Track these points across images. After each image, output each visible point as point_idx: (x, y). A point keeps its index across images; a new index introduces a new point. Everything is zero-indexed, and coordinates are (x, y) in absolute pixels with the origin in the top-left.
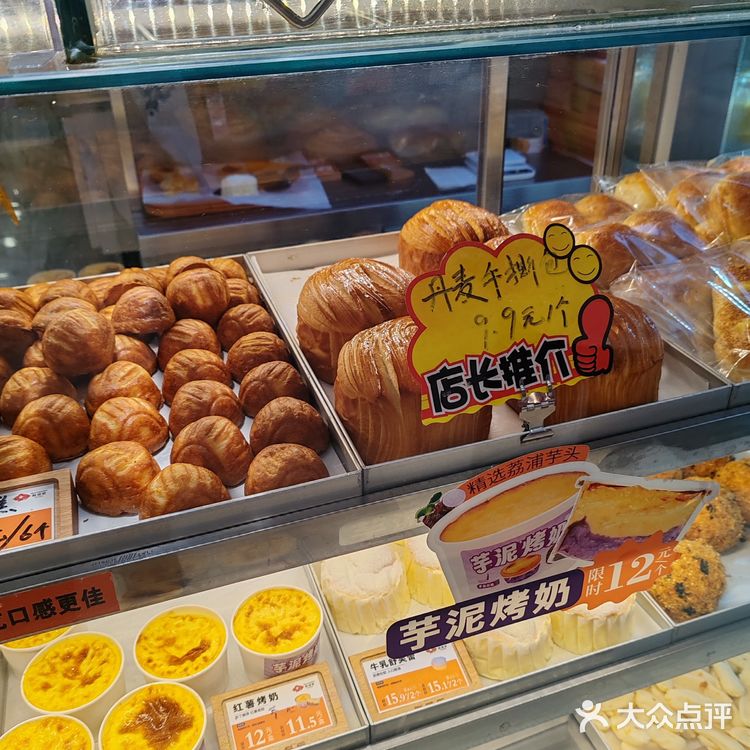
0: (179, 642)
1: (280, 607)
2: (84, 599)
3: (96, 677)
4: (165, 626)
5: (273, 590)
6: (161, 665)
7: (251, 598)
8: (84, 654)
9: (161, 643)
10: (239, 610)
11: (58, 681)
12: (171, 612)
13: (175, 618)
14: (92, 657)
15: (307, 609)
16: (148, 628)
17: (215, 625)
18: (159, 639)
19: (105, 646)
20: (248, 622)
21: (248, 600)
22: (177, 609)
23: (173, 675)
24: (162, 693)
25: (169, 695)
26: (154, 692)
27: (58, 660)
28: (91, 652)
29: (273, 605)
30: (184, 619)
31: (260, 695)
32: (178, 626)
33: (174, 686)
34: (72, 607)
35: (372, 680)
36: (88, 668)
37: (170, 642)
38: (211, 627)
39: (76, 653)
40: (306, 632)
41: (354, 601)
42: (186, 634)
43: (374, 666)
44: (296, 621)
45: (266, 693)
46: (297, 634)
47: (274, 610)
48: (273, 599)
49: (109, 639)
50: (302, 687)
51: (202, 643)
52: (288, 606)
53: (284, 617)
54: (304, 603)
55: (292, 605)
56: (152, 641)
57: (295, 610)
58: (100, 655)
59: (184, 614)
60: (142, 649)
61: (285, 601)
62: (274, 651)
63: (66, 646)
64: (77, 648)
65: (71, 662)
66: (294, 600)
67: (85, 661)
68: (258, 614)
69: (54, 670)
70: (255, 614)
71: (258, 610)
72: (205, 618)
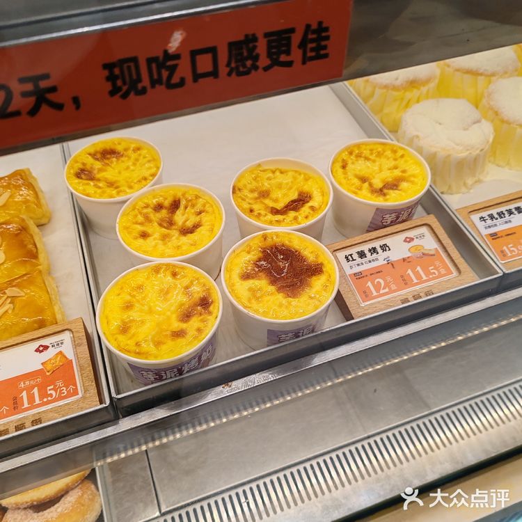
0: (274, 195)
1: (374, 161)
2: (303, 45)
3: (196, 226)
4: (255, 179)
5: (363, 144)
6: (266, 215)
7: (343, 151)
8: (175, 205)
9: (256, 195)
10: (333, 163)
11: (156, 231)
12: (259, 165)
13: (264, 171)
14: (186, 208)
15: (406, 161)
16: (239, 180)
17: (310, 178)
18: (252, 191)
19: (197, 197)
20: (345, 173)
21: (340, 154)
22: (264, 162)
23: (282, 224)
24: (277, 240)
25: (287, 243)
26: (269, 240)
27: (149, 210)
28: (183, 203)
29: (367, 159)
30: (274, 172)
31: (371, 245)
32: (269, 179)
33: (289, 234)
34: (283, 58)
35: (485, 232)
36: (184, 218)
37: (264, 194)
38: (306, 180)
39: (167, 203)
40: (413, 182)
41: (449, 156)
42: (280, 186)
43: (482, 219)
44: (397, 173)
45: (377, 244)
46: (404, 185)
47: (368, 163)
48: (366, 153)
49: (201, 190)
50: (413, 239)
51: (301, 194)
52: (382, 160)
53: (381, 170)
54: (402, 156)
55: (388, 159)
56: (246, 192)
57: (392, 163)
58: (193, 206)
59: (273, 167)
60: (240, 200)
61: (379, 155)
62: (386, 200)
63: (154, 197)
64: (166, 199)
65: (164, 213)
66: (388, 153)
67: (179, 213)
68: (353, 166)
69: (147, 219)
70: (350, 166)
71: (353, 163)
72: (296, 172)
